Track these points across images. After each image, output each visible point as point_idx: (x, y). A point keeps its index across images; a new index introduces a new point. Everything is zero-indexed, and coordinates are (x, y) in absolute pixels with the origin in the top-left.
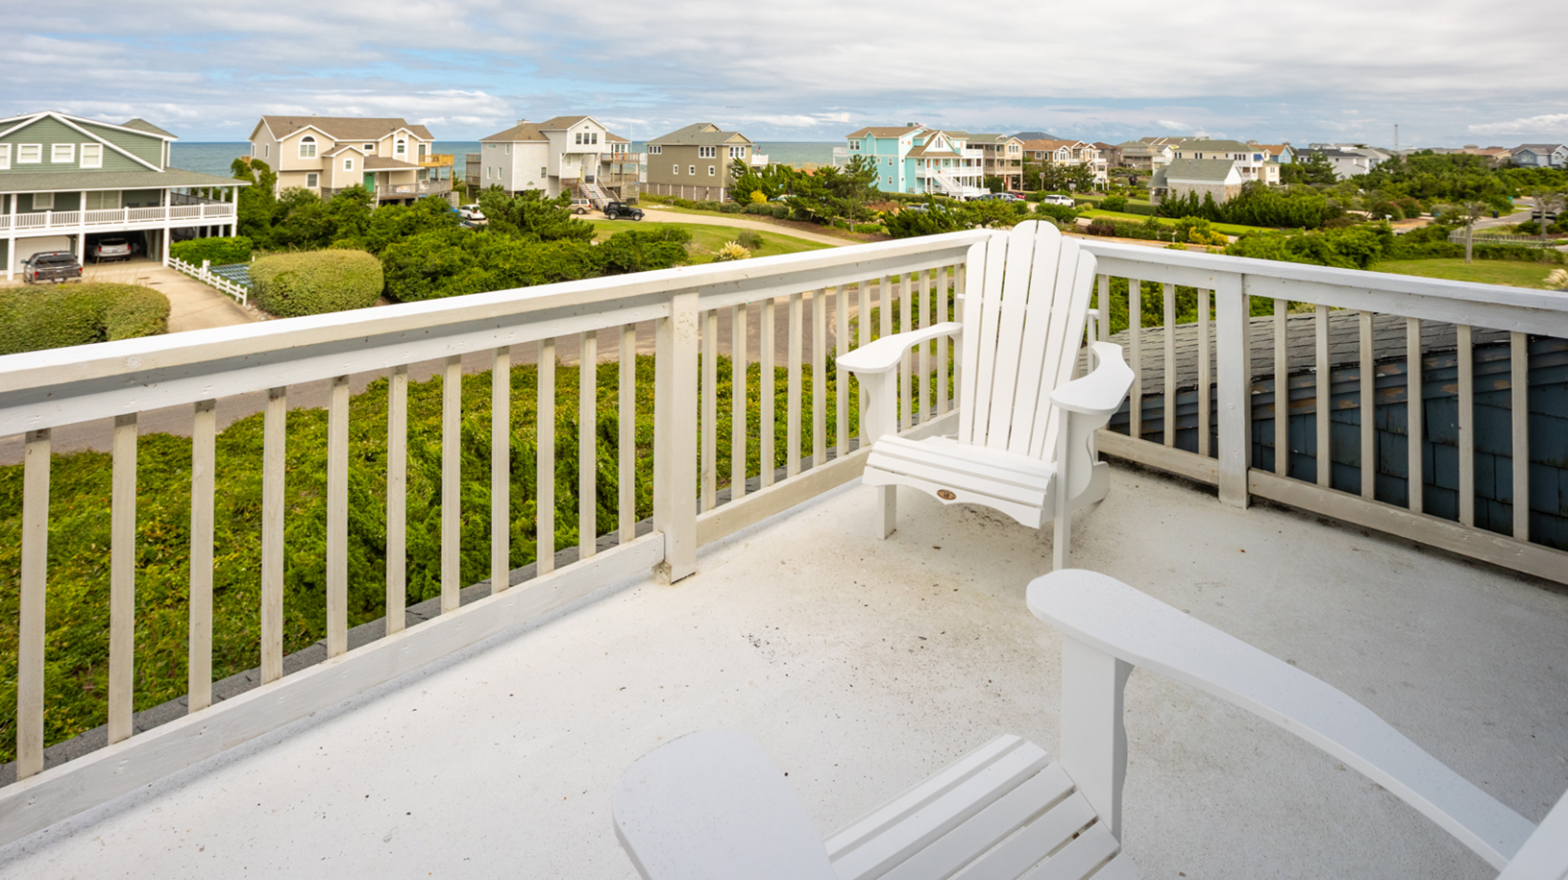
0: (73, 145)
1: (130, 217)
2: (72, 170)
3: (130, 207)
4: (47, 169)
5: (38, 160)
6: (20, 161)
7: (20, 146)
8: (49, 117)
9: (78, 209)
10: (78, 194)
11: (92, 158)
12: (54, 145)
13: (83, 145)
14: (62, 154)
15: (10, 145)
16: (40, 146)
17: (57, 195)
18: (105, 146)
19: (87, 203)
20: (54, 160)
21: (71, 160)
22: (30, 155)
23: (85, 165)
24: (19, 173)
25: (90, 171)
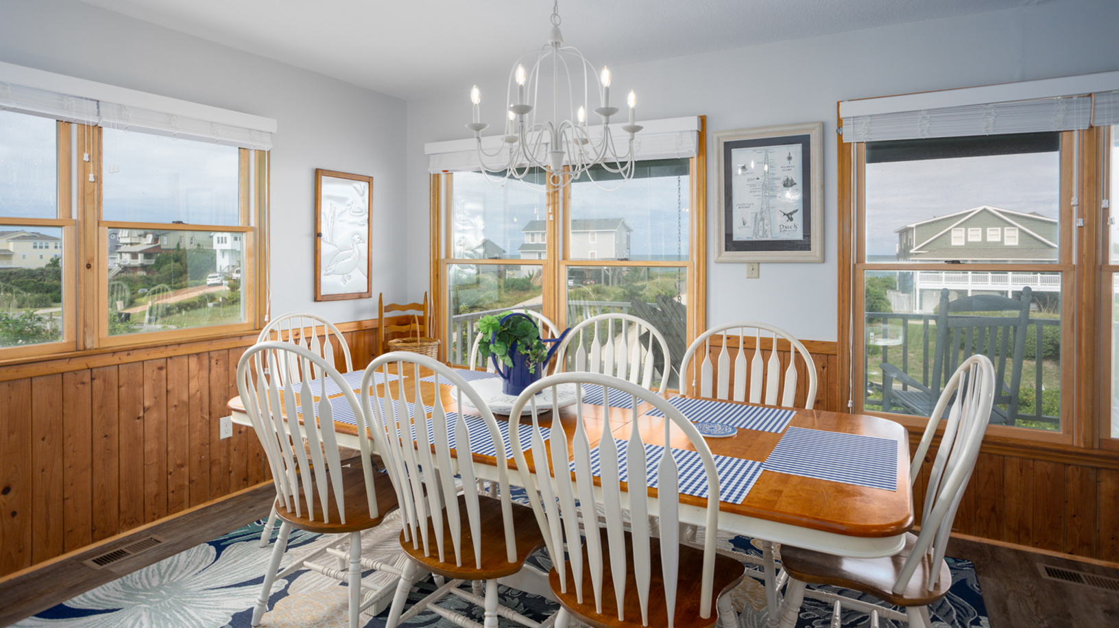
0: (1000, 229)
1: (1042, 282)
2: (1000, 246)
3: (1042, 274)
4: (985, 245)
5: (979, 239)
6: (970, 239)
7: (969, 229)
8: (985, 210)
9: (1007, 273)
11: (1012, 238)
12: (988, 229)
13: (1006, 229)
14: (993, 235)
15: (964, 229)
16: (980, 229)
18: (1020, 230)
20: (989, 239)
21: (998, 239)
22: (975, 235)
23: (1008, 243)
24: (970, 247)
25: (1010, 248)
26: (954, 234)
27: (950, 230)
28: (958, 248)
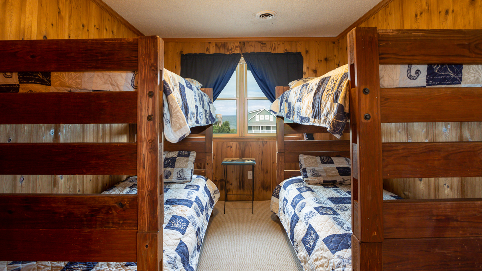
0: (268, 115)
2: (268, 121)
4: (265, 121)
6: (261, 119)
7: (260, 116)
8: (264, 109)
9: (270, 130)
10: (270, 126)
11: (272, 118)
12: (266, 116)
13: (270, 115)
15: (259, 116)
16: (263, 116)
17: (267, 126)
18: (274, 116)
19: (272, 129)
20: (266, 119)
21: (268, 119)
22: (262, 118)
23: (270, 120)
24: (261, 122)
25: (271, 122)
26: (256, 117)
27: (255, 116)
28: (258, 122)
